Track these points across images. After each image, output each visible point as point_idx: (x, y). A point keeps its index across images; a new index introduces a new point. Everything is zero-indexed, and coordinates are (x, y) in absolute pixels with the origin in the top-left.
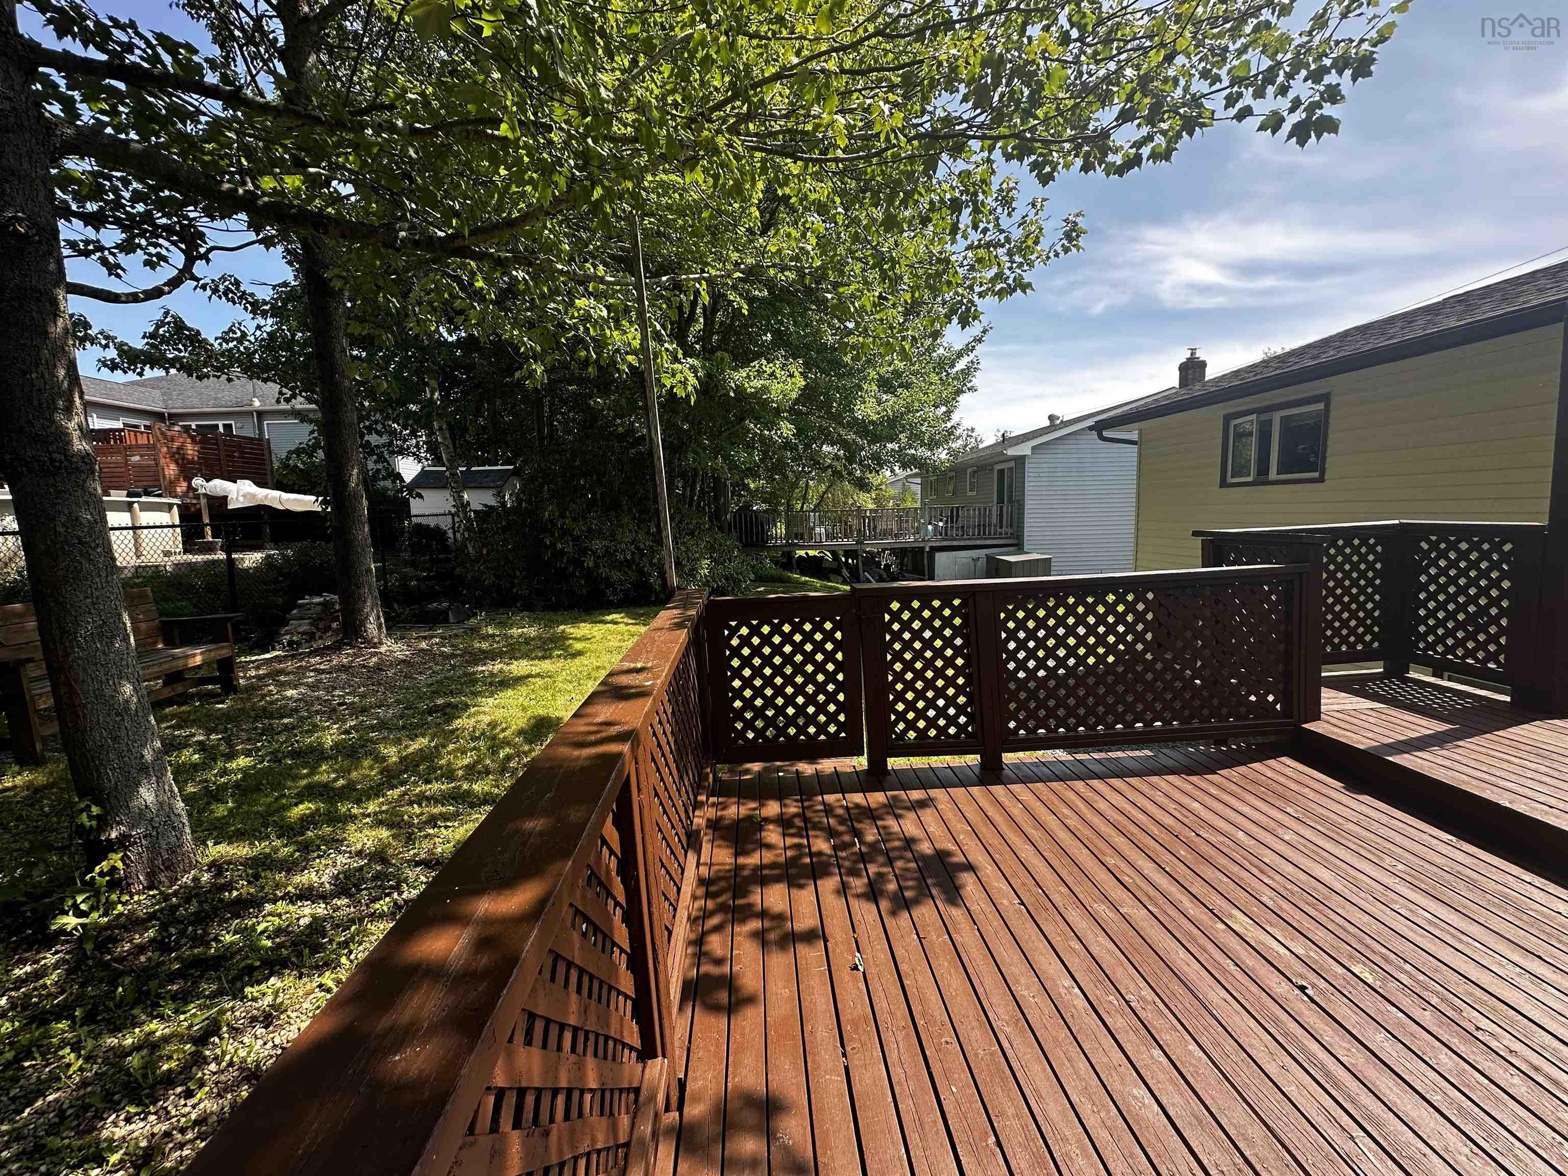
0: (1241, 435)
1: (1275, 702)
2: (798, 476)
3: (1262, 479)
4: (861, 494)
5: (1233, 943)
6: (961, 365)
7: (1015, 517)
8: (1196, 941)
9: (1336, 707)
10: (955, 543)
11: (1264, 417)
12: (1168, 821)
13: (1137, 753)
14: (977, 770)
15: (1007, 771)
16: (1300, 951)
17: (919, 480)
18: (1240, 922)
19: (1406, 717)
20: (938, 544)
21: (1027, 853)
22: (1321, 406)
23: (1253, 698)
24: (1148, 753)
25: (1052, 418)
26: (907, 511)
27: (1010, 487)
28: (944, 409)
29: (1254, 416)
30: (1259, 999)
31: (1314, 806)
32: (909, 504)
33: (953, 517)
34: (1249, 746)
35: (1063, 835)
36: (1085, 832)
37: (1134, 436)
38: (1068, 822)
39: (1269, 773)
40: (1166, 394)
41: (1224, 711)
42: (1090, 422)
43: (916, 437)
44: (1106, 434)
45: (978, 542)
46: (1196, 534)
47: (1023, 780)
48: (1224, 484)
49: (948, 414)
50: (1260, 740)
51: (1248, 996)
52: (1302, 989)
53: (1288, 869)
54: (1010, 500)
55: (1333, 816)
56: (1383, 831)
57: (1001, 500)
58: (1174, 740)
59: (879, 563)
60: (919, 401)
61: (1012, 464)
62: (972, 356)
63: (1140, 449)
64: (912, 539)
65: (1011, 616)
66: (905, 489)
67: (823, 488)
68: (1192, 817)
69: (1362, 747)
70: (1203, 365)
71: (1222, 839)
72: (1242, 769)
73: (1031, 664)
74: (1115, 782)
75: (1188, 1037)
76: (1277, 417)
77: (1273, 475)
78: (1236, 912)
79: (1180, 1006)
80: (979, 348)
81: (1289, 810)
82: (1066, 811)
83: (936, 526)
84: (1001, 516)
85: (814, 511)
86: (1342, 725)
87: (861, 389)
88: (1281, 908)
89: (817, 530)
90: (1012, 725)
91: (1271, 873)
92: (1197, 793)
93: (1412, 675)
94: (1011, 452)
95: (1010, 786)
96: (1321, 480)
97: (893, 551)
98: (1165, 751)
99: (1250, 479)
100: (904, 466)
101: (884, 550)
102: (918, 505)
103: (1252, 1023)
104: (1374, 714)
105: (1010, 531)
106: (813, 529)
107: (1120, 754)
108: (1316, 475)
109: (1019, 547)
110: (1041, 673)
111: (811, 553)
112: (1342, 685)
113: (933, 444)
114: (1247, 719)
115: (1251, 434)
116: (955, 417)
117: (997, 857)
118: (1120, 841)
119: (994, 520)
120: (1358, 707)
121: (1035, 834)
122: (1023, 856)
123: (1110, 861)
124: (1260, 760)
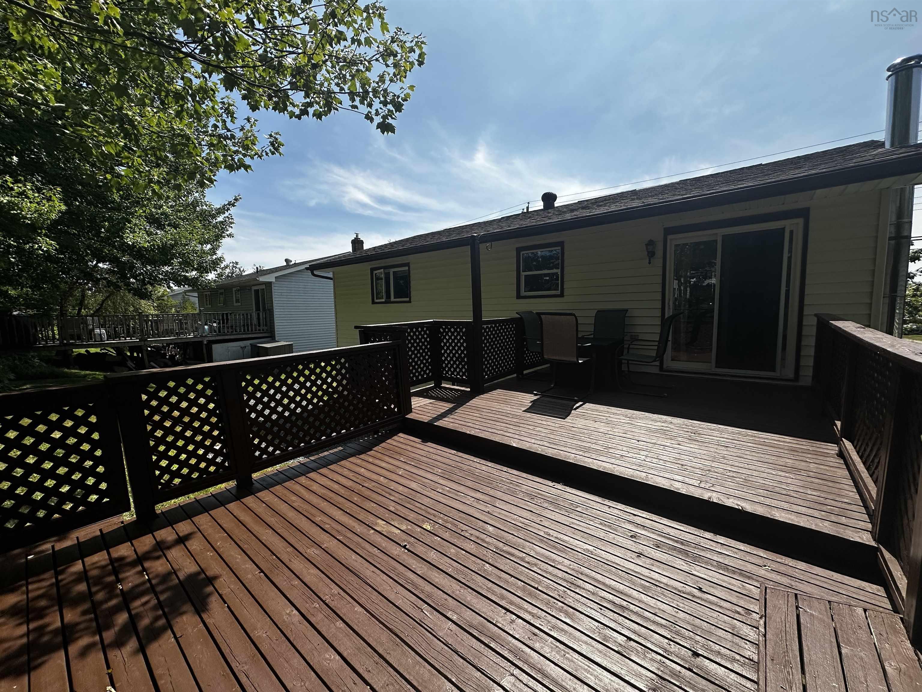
0: (378, 279)
1: (394, 408)
2: (72, 287)
3: (388, 301)
4: (143, 302)
5: (378, 539)
6: (220, 219)
7: (268, 319)
8: (360, 546)
9: (418, 405)
10: (226, 337)
11: (387, 271)
12: (349, 483)
13: (335, 450)
14: (234, 492)
15: (257, 485)
16: (404, 528)
17: (196, 294)
18: (381, 525)
19: (441, 404)
20: (213, 338)
21: (267, 536)
22: (407, 268)
23: (385, 408)
24: (341, 448)
25: (287, 260)
26: (186, 316)
27: (263, 299)
28: (209, 246)
29: (382, 270)
30: (387, 562)
31: (411, 454)
32: (190, 311)
33: (224, 319)
34: (386, 431)
35: (291, 515)
36: (304, 507)
37: (330, 275)
38: (295, 505)
39: (395, 443)
40: (344, 255)
41: (374, 417)
42: (307, 266)
43: (187, 264)
44: (316, 272)
45: (244, 336)
46: (356, 327)
47: (266, 488)
48: (373, 302)
49: (213, 251)
50: (391, 427)
51: (383, 564)
52: (405, 547)
53: (401, 489)
54: (264, 309)
55: (417, 456)
56: (434, 457)
57: (258, 309)
58: (352, 438)
59: (165, 354)
60: (186, 238)
61: (263, 287)
62: (227, 214)
63: (334, 282)
64: (192, 336)
65: (250, 383)
66: (185, 301)
67: (100, 297)
68: (360, 477)
69: (426, 421)
70: (362, 242)
71: (374, 484)
72: (383, 445)
73: (267, 412)
74: (323, 471)
75: (355, 603)
76: (392, 271)
77: (392, 299)
78: (380, 521)
79: (351, 587)
80: (232, 210)
81: (402, 459)
82: (294, 498)
83: (211, 327)
84: (259, 318)
85: (92, 316)
86: (420, 412)
87: (130, 222)
88: (397, 510)
89: (97, 331)
90: (257, 453)
91: (394, 493)
92: (364, 464)
93: (443, 385)
94: (262, 279)
95: (258, 495)
96: (410, 302)
97: (177, 345)
98: (349, 445)
99: (383, 300)
100: (178, 284)
101: (168, 345)
102: (197, 311)
103: (385, 577)
104: (430, 405)
105: (265, 328)
106: (93, 330)
107: (326, 453)
108: (408, 299)
109: (272, 339)
110: (274, 417)
111: (93, 350)
112: (419, 394)
113: (203, 269)
114: (384, 418)
115: (382, 279)
116: (219, 253)
117: (245, 547)
118: (324, 505)
119: (255, 321)
120: (425, 403)
121: (272, 520)
122: (263, 538)
123: (318, 519)
124: (390, 438)
